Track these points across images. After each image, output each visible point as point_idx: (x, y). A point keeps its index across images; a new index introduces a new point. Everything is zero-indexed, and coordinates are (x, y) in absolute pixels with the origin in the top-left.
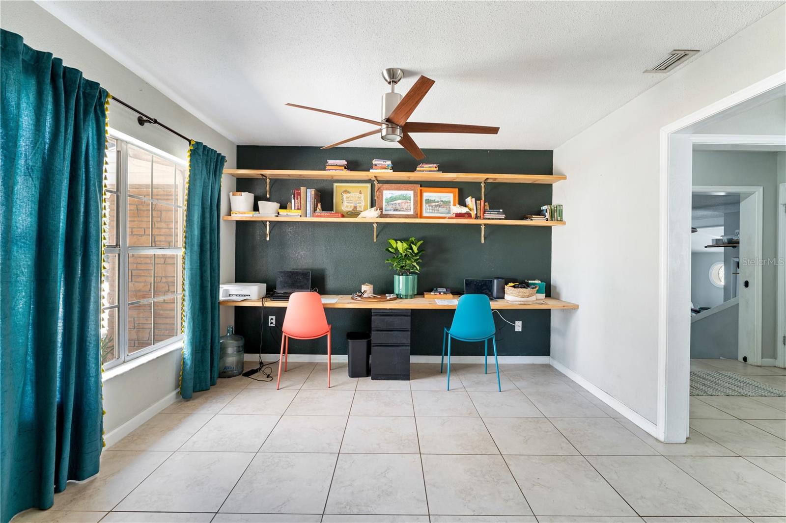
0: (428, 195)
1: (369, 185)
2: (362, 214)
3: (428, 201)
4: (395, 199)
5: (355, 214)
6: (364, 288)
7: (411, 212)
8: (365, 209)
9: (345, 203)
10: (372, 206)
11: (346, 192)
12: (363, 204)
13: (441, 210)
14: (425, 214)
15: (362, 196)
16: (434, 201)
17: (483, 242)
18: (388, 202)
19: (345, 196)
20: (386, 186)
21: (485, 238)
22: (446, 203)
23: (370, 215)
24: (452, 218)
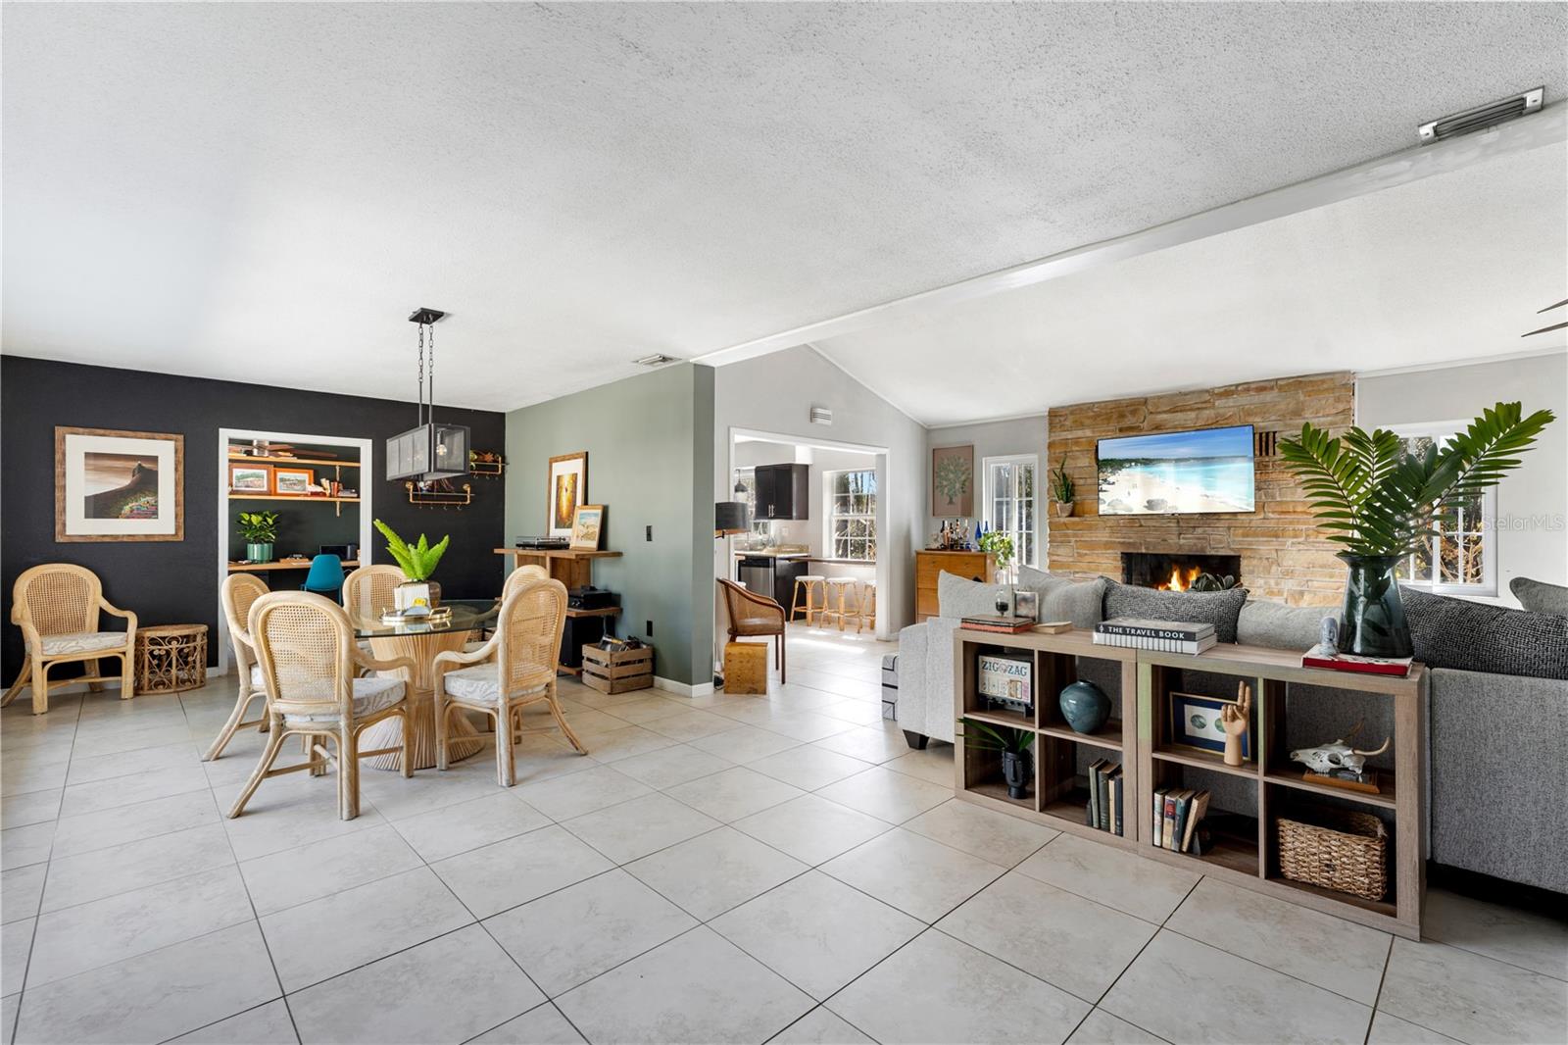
0: (282, 474)
3: (282, 480)
4: (247, 476)
7: (265, 489)
13: (296, 488)
14: (279, 491)
16: (289, 480)
17: (338, 514)
18: (238, 479)
21: (341, 512)
22: (302, 482)
24: (306, 495)
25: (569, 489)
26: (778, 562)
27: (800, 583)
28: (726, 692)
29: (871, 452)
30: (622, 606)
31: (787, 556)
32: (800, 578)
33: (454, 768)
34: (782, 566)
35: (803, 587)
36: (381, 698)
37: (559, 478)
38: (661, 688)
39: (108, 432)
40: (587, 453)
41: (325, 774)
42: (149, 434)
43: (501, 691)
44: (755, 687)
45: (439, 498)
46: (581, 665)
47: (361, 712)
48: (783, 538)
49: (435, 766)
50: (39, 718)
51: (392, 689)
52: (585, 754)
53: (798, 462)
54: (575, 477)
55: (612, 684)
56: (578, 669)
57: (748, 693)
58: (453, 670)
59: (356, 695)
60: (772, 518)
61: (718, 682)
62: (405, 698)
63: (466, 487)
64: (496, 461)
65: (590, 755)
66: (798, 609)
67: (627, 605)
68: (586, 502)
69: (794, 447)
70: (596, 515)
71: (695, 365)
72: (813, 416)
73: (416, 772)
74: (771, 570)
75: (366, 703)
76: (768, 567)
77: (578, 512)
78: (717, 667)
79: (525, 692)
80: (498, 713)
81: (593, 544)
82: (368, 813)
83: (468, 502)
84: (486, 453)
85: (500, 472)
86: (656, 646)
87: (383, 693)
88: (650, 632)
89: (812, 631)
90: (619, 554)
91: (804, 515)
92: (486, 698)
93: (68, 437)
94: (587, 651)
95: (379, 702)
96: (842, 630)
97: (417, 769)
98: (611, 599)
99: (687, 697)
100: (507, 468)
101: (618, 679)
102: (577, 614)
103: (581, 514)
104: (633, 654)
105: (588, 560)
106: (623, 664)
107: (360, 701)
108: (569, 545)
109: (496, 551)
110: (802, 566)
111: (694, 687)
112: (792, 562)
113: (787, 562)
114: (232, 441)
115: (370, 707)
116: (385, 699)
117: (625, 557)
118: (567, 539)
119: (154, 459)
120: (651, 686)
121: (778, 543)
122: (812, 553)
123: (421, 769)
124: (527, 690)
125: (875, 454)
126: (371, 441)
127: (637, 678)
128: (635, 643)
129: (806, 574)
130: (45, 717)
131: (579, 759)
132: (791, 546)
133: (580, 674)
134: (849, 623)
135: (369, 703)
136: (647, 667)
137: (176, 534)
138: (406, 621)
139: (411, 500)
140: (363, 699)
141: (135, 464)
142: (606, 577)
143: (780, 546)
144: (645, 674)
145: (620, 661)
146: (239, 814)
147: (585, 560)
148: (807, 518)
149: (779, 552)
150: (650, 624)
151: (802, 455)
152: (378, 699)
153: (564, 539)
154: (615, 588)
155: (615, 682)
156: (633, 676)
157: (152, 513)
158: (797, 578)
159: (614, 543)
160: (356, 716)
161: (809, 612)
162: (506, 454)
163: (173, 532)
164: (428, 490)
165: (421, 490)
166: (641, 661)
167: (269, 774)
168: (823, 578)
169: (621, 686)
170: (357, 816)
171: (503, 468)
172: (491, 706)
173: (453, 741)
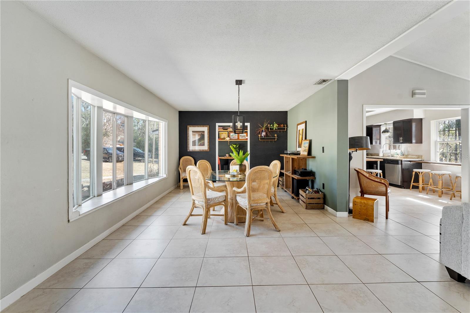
1: (227, 132)
2: (226, 139)
3: (240, 136)
4: (233, 135)
5: (224, 139)
6: (227, 155)
7: (237, 138)
8: (227, 138)
9: (222, 136)
10: (228, 137)
11: (222, 134)
12: (226, 137)
13: (243, 137)
14: (240, 139)
15: (226, 135)
18: (231, 136)
19: (222, 135)
20: (231, 132)
23: (228, 139)
24: (245, 139)
25: (302, 134)
26: (403, 162)
27: (416, 173)
28: (353, 218)
29: (459, 108)
30: (316, 177)
31: (408, 160)
32: (415, 170)
33: (239, 225)
34: (405, 164)
35: (417, 175)
36: (216, 199)
37: (299, 130)
38: (327, 210)
39: (196, 126)
40: (306, 121)
41: (210, 218)
42: (203, 126)
43: (248, 203)
44: (368, 218)
45: (267, 139)
46: (299, 196)
47: (209, 203)
48: (408, 152)
49: (234, 223)
50: (181, 190)
51: (220, 197)
52: (279, 231)
53: (415, 117)
54: (303, 129)
55: (306, 205)
56: (298, 197)
57: (364, 220)
58: (238, 193)
59: (207, 197)
60: (401, 143)
61: (350, 212)
62: (225, 200)
63: (276, 135)
64: (285, 127)
65: (280, 232)
66: (415, 184)
67: (317, 176)
68: (306, 139)
69: (412, 111)
70: (307, 143)
71: (338, 81)
72: (413, 94)
73: (228, 223)
74: (400, 166)
75: (211, 200)
76: (398, 164)
77: (303, 142)
78: (351, 205)
79: (257, 205)
80: (247, 209)
81: (306, 153)
82: (207, 233)
83: (276, 140)
84: (281, 124)
85: (286, 130)
86: (325, 193)
87: (216, 198)
88: (323, 188)
89: (421, 195)
90: (314, 157)
91: (420, 141)
92: (244, 204)
93: (189, 128)
94: (301, 192)
95: (215, 200)
96: (440, 196)
97: (228, 222)
98: (312, 174)
99: (335, 216)
100: (288, 128)
101: (309, 204)
102: (297, 178)
103: (304, 143)
104: (317, 195)
105: (306, 159)
106: (311, 198)
107: (209, 199)
108: (300, 154)
109: (281, 155)
110: (419, 165)
111: (338, 212)
112: (412, 163)
113: (409, 162)
114: (219, 126)
115: (212, 201)
116: (217, 200)
117: (317, 158)
118: (300, 152)
119: (204, 132)
120: (323, 208)
121: (406, 154)
122: (425, 158)
123: (230, 222)
124: (258, 204)
125: (460, 109)
126: (249, 123)
127: (317, 205)
128: (317, 192)
129: (421, 168)
130: (182, 190)
131: (276, 232)
132: (413, 155)
133: (299, 199)
134: (447, 194)
135: (212, 200)
136: (321, 201)
137: (208, 150)
138: (231, 176)
139: (260, 140)
140: (210, 199)
141: (200, 133)
142: (311, 166)
143: (407, 155)
144: (321, 204)
145: (310, 197)
146: (185, 224)
147: (305, 159)
148: (422, 143)
149: (404, 158)
150: (323, 184)
151: (417, 113)
152: (214, 200)
153: (299, 152)
154: (314, 170)
155: (308, 205)
156: (315, 204)
157: (203, 145)
158: (414, 170)
159: (314, 153)
160: (208, 204)
161: (421, 185)
162: (288, 124)
163: (207, 149)
164: (264, 137)
165: (262, 137)
166: (319, 198)
167: (191, 215)
168: (430, 171)
169: (310, 206)
170: (204, 234)
171: (287, 129)
172: (245, 207)
173: (238, 216)
